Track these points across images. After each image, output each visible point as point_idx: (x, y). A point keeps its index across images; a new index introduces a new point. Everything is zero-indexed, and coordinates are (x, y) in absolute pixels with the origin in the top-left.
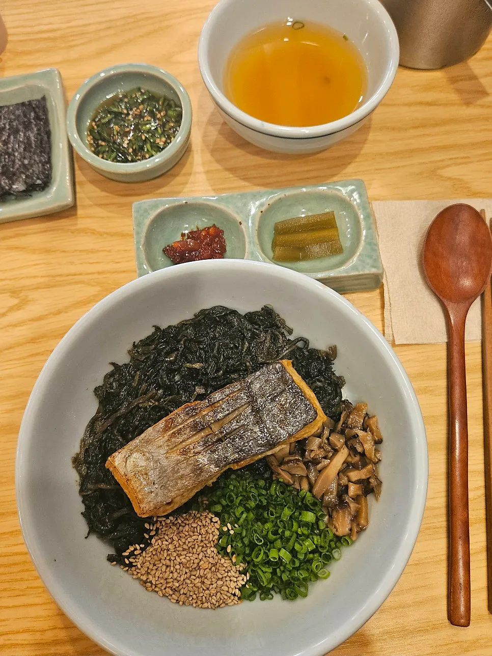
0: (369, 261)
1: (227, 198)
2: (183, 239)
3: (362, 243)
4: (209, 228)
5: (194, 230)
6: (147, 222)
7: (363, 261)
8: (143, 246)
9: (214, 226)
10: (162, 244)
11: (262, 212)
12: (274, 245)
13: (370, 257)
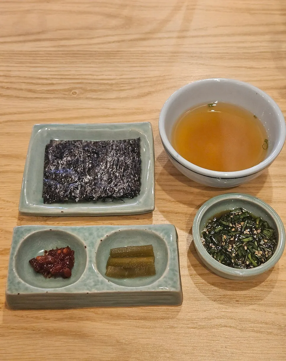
0: (170, 282)
1: (79, 229)
2: (45, 254)
3: (168, 268)
4: (64, 248)
5: (54, 249)
6: (21, 241)
7: (166, 282)
8: (15, 257)
9: (68, 247)
10: (29, 257)
11: (101, 240)
12: (108, 264)
13: (172, 279)
